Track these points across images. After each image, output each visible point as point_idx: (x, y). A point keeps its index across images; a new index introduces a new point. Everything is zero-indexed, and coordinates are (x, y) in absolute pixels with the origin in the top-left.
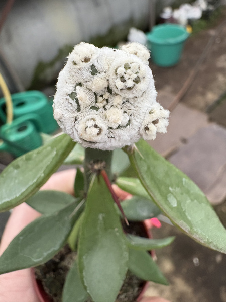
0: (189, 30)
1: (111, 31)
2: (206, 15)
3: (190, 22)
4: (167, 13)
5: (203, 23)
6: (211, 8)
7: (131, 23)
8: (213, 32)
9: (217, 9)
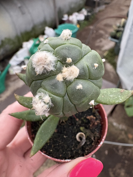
0: (78, 26)
1: (34, 29)
2: (87, 18)
3: (79, 22)
4: (65, 18)
5: (86, 22)
6: (89, 14)
7: (45, 24)
8: (91, 27)
9: (93, 15)
